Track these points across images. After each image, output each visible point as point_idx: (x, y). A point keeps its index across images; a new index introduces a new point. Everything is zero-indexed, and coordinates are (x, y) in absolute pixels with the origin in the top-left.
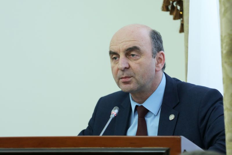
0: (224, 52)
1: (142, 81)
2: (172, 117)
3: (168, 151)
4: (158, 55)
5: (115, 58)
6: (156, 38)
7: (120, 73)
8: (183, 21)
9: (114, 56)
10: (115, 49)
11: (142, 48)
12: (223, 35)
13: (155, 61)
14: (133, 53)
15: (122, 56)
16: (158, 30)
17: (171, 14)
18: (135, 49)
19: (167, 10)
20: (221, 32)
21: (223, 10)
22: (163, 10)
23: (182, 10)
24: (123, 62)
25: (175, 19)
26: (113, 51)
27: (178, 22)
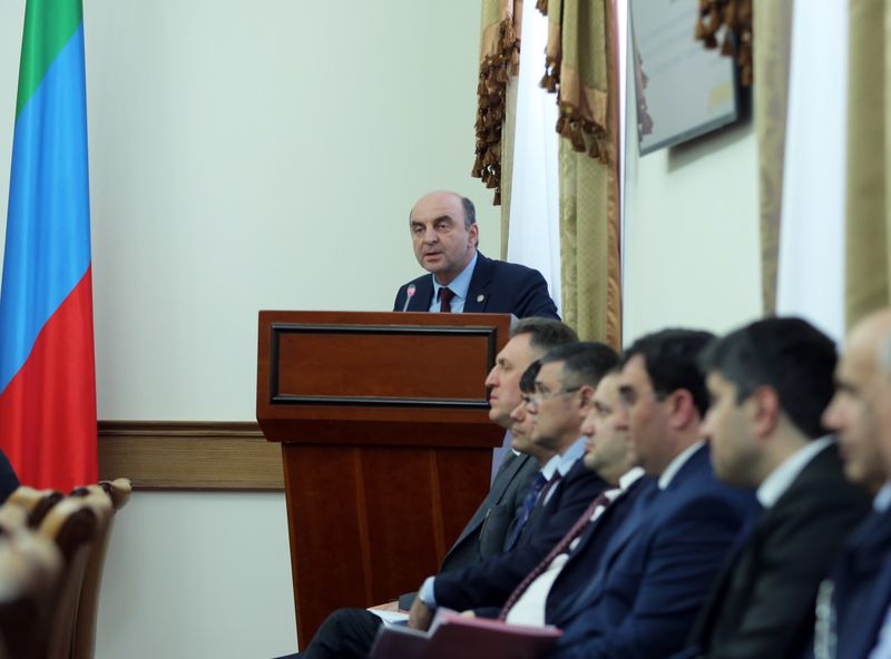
0: (566, 218)
1: (453, 258)
2: (481, 298)
3: (495, 331)
4: (472, 228)
5: (420, 230)
6: (468, 206)
7: (426, 248)
8: (499, 189)
9: (419, 227)
10: (420, 218)
11: (454, 219)
12: (565, 197)
13: (467, 235)
14: (443, 223)
15: (429, 227)
16: (470, 199)
17: (483, 181)
18: (445, 218)
19: (479, 176)
20: (562, 195)
21: (565, 169)
22: (474, 176)
23: (499, 175)
24: (430, 235)
25: (488, 187)
26: (417, 221)
27: (492, 191)
